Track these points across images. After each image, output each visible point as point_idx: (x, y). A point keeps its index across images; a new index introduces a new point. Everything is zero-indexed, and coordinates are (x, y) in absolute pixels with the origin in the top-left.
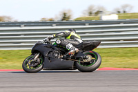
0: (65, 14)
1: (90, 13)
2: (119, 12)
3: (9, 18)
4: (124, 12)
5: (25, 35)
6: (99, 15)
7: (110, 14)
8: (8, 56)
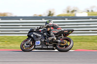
0: (50, 12)
1: (68, 12)
2: (88, 11)
3: (11, 14)
4: (92, 11)
5: (23, 26)
6: (74, 13)
7: (82, 13)
8: (11, 40)
